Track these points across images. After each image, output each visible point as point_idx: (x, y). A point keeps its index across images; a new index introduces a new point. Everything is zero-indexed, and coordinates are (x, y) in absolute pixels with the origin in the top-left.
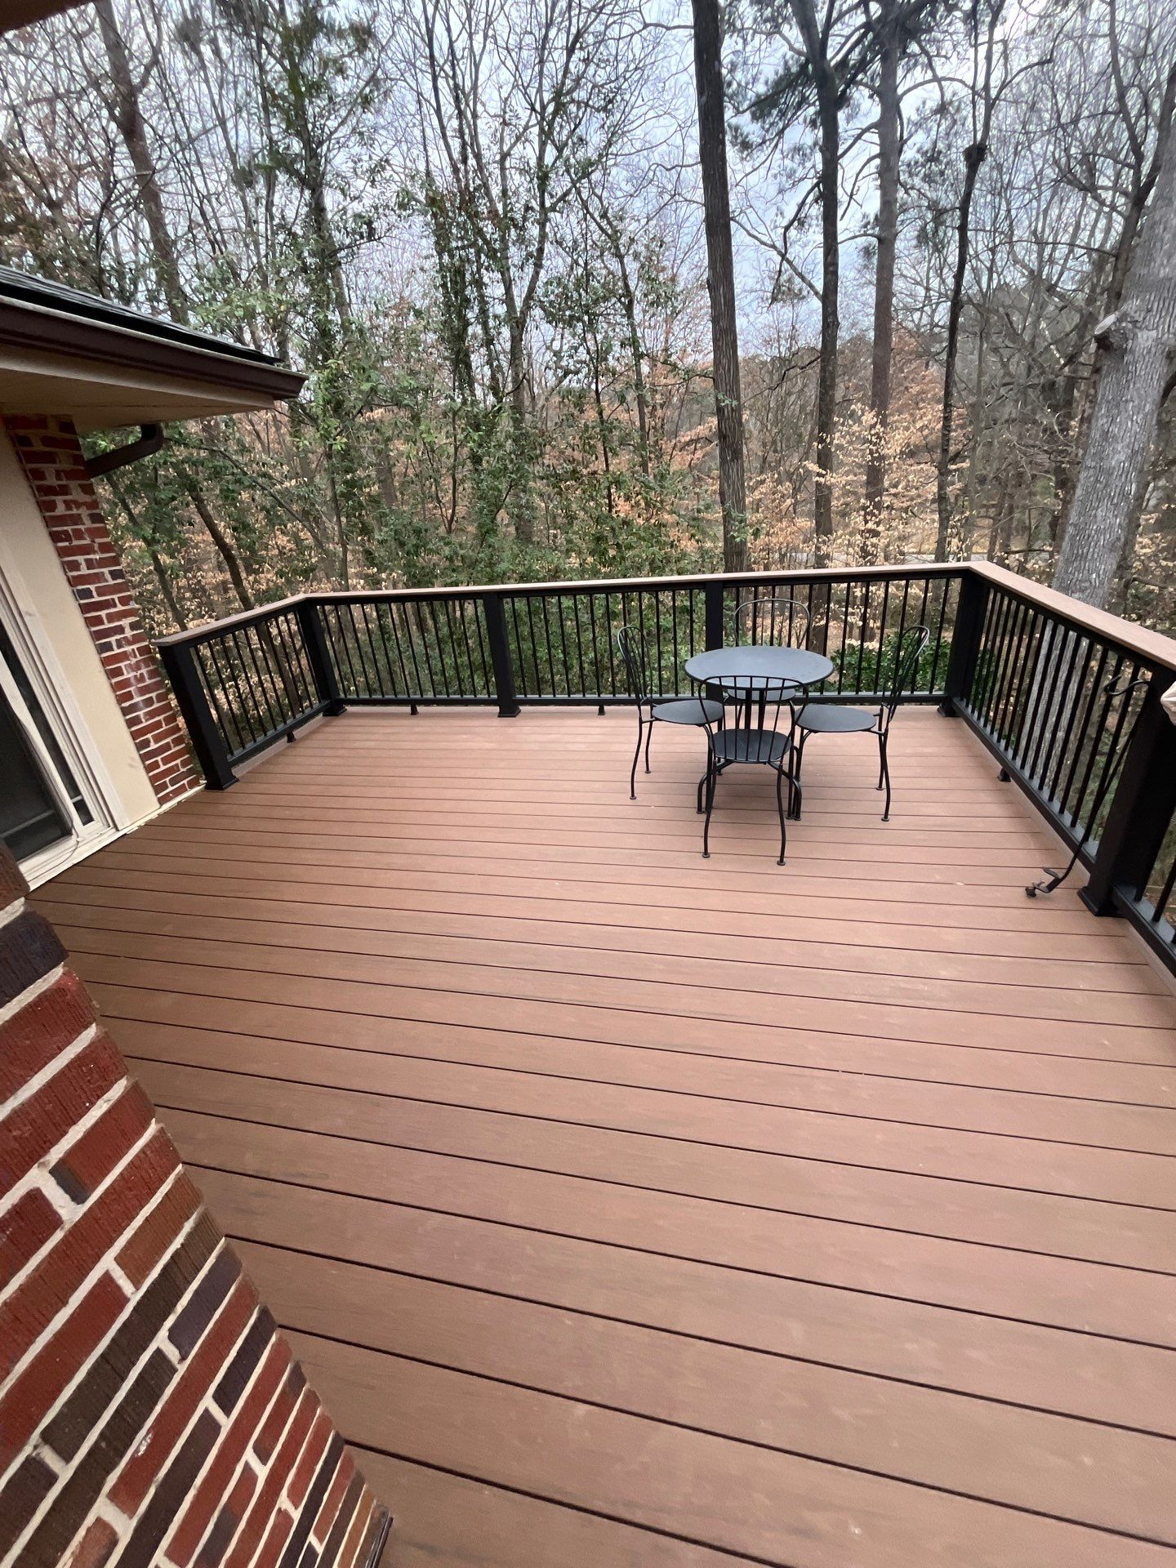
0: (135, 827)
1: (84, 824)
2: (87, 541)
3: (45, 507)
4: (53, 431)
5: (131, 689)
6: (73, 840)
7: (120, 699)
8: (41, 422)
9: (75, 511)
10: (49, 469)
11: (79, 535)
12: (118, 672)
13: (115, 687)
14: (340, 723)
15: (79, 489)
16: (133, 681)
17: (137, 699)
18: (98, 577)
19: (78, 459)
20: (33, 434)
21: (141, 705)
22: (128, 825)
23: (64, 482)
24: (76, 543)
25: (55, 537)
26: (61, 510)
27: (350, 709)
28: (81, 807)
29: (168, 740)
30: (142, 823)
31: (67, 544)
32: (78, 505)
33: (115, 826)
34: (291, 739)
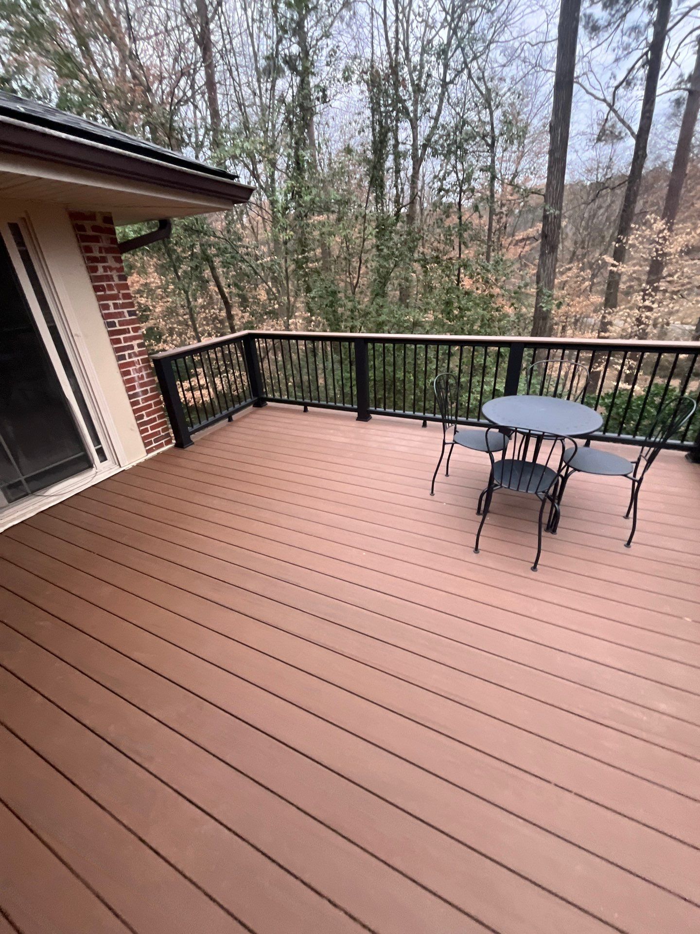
0: (130, 466)
1: (101, 462)
2: (115, 292)
3: (92, 270)
4: (99, 222)
5: (136, 384)
6: (94, 470)
7: (128, 389)
8: (92, 217)
9: (109, 273)
10: (95, 246)
11: (110, 287)
12: (128, 373)
13: (126, 382)
14: (262, 411)
15: (113, 260)
16: (136, 379)
17: (138, 390)
18: (121, 314)
19: (114, 240)
20: (88, 224)
21: (141, 394)
22: (127, 465)
23: (104, 255)
24: (108, 293)
25: (96, 289)
26: (101, 272)
27: (269, 404)
28: (100, 452)
29: (156, 415)
30: (134, 464)
31: (102, 293)
32: (111, 269)
33: (119, 465)
34: (230, 420)
